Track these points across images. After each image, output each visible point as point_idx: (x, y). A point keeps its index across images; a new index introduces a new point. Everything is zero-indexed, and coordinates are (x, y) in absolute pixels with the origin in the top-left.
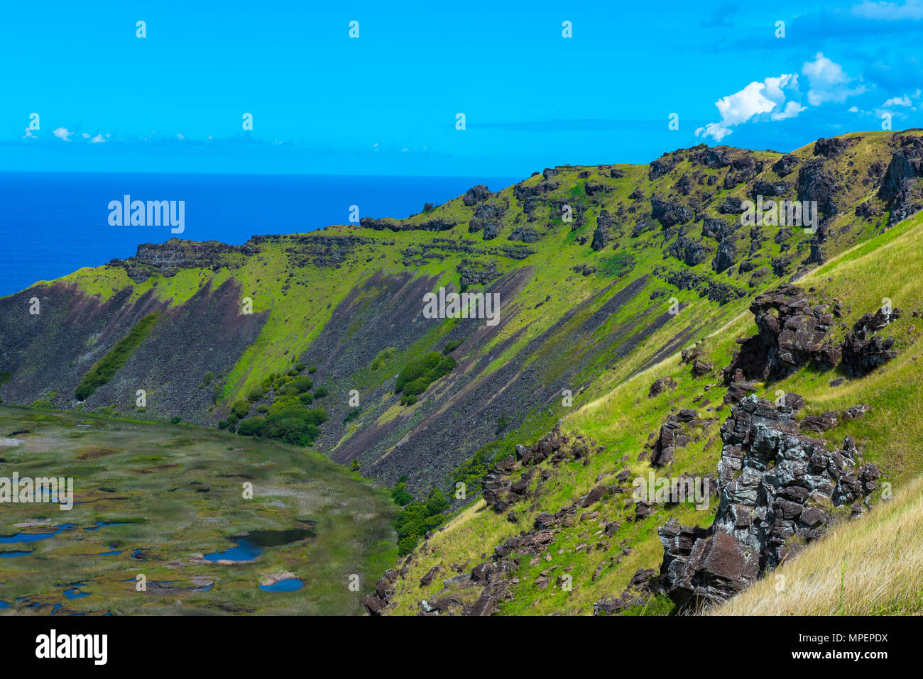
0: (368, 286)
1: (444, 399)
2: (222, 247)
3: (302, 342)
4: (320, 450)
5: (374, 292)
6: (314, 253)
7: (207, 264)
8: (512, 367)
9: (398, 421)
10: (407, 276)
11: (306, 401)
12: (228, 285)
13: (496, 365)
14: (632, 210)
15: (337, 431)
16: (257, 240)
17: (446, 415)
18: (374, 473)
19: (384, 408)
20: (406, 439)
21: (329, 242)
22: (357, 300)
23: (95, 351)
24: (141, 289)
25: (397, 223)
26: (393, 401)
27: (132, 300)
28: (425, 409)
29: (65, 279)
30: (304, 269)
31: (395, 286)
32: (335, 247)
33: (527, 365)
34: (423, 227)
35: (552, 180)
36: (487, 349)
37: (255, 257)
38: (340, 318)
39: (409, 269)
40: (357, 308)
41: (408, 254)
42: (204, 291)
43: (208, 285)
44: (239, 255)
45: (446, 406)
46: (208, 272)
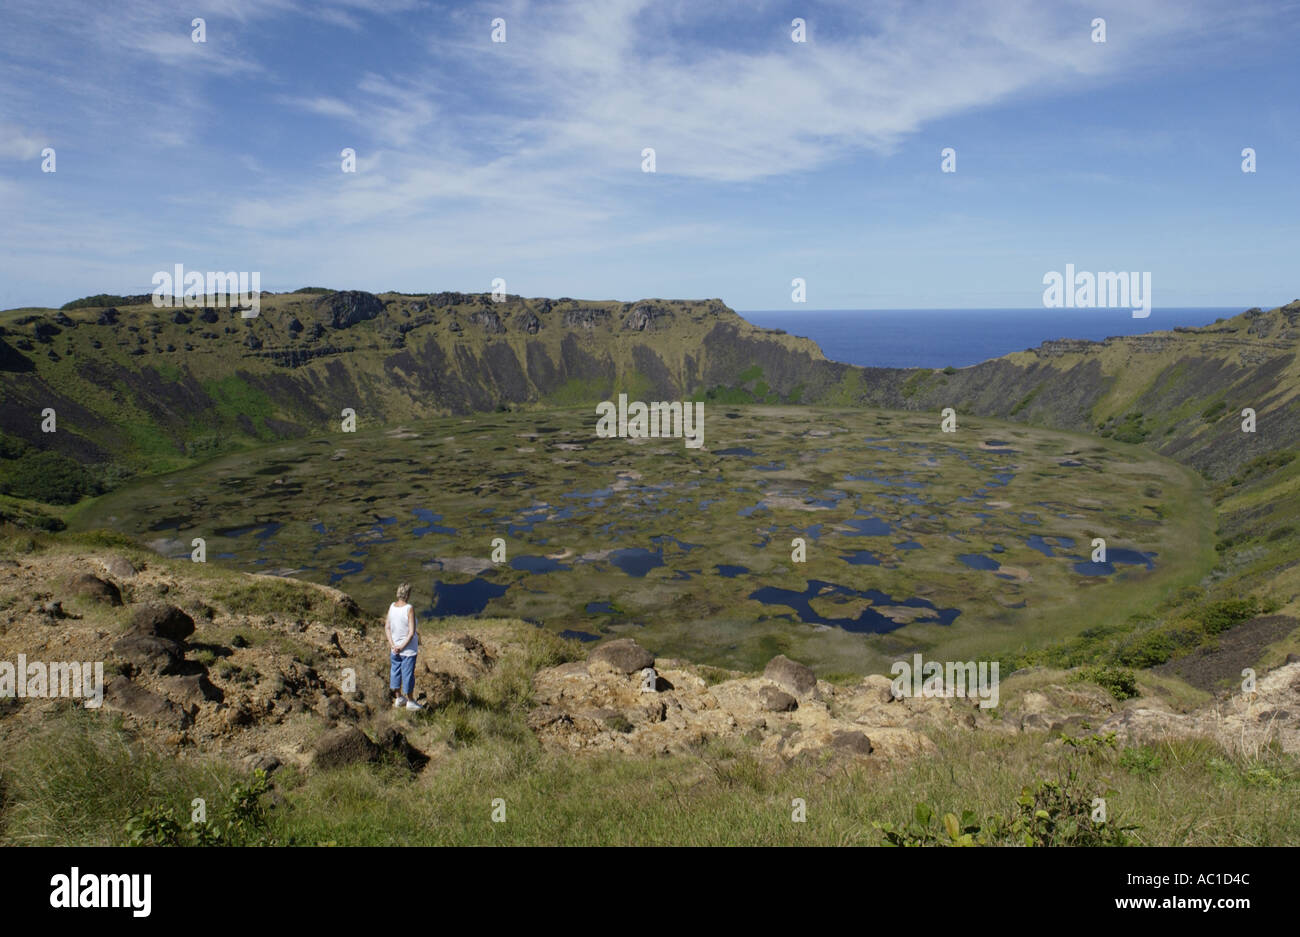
0: (1180, 363)
2: (1089, 343)
5: (1184, 366)
6: (1145, 345)
7: (1081, 351)
8: (1285, 408)
10: (1204, 358)
11: (1142, 423)
12: (1094, 362)
16: (1110, 339)
18: (1187, 462)
19: (1196, 426)
21: (1155, 340)
22: (1171, 371)
23: (1020, 393)
24: (1044, 363)
25: (1197, 329)
27: (1040, 367)
29: (1004, 357)
30: (1139, 354)
31: (1199, 364)
32: (1158, 342)
34: (1215, 332)
37: (1109, 348)
39: (1206, 355)
41: (1206, 346)
42: (1079, 365)
43: (1082, 362)
44: (1100, 347)
46: (1082, 355)
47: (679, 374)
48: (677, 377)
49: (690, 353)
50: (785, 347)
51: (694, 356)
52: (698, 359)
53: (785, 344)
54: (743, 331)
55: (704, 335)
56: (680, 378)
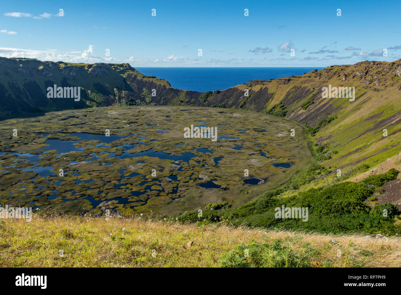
0: (293, 88)
1: (312, 109)
2: (264, 81)
3: (282, 98)
4: (287, 118)
5: (294, 89)
6: (282, 82)
7: (262, 84)
8: (327, 103)
9: (302, 113)
11: (283, 109)
12: (266, 88)
13: (322, 103)
14: (352, 73)
15: (290, 115)
17: (313, 112)
19: (299, 111)
20: (305, 116)
22: (291, 91)
23: (242, 99)
24: (250, 88)
26: (301, 109)
28: (309, 111)
29: (236, 87)
30: (281, 85)
31: (299, 88)
33: (331, 103)
35: (332, 68)
36: (320, 100)
37: (271, 83)
38: (288, 94)
39: (301, 85)
40: (291, 92)
41: (301, 82)
43: (262, 88)
44: (268, 82)
45: (312, 111)
49: (118, 86)
50: (156, 83)
54: (139, 77)
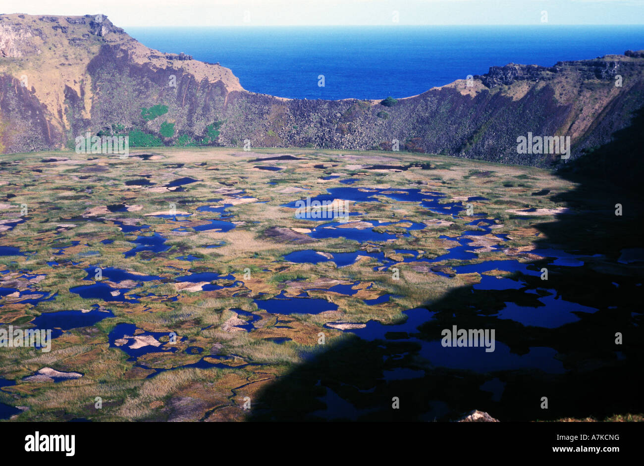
2: (538, 68)
6: (596, 71)
16: (560, 63)
21: (605, 65)
29: (449, 85)
37: (560, 74)
42: (531, 93)
43: (534, 89)
44: (550, 73)
46: (532, 82)
47: (60, 112)
48: (57, 117)
49: (71, 85)
50: (193, 77)
51: (77, 88)
52: (83, 93)
53: (192, 72)
54: (138, 57)
55: (87, 61)
56: (61, 117)
